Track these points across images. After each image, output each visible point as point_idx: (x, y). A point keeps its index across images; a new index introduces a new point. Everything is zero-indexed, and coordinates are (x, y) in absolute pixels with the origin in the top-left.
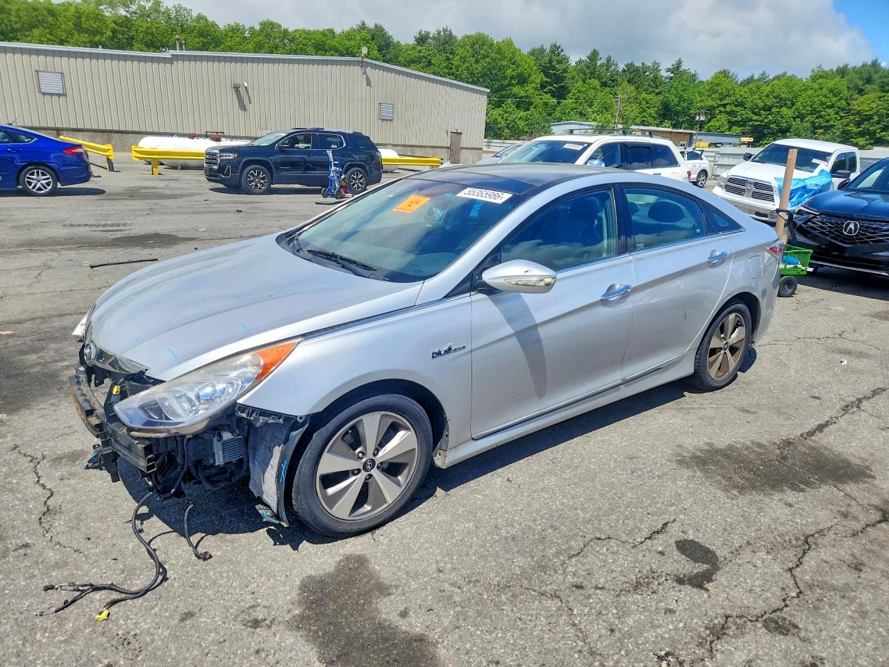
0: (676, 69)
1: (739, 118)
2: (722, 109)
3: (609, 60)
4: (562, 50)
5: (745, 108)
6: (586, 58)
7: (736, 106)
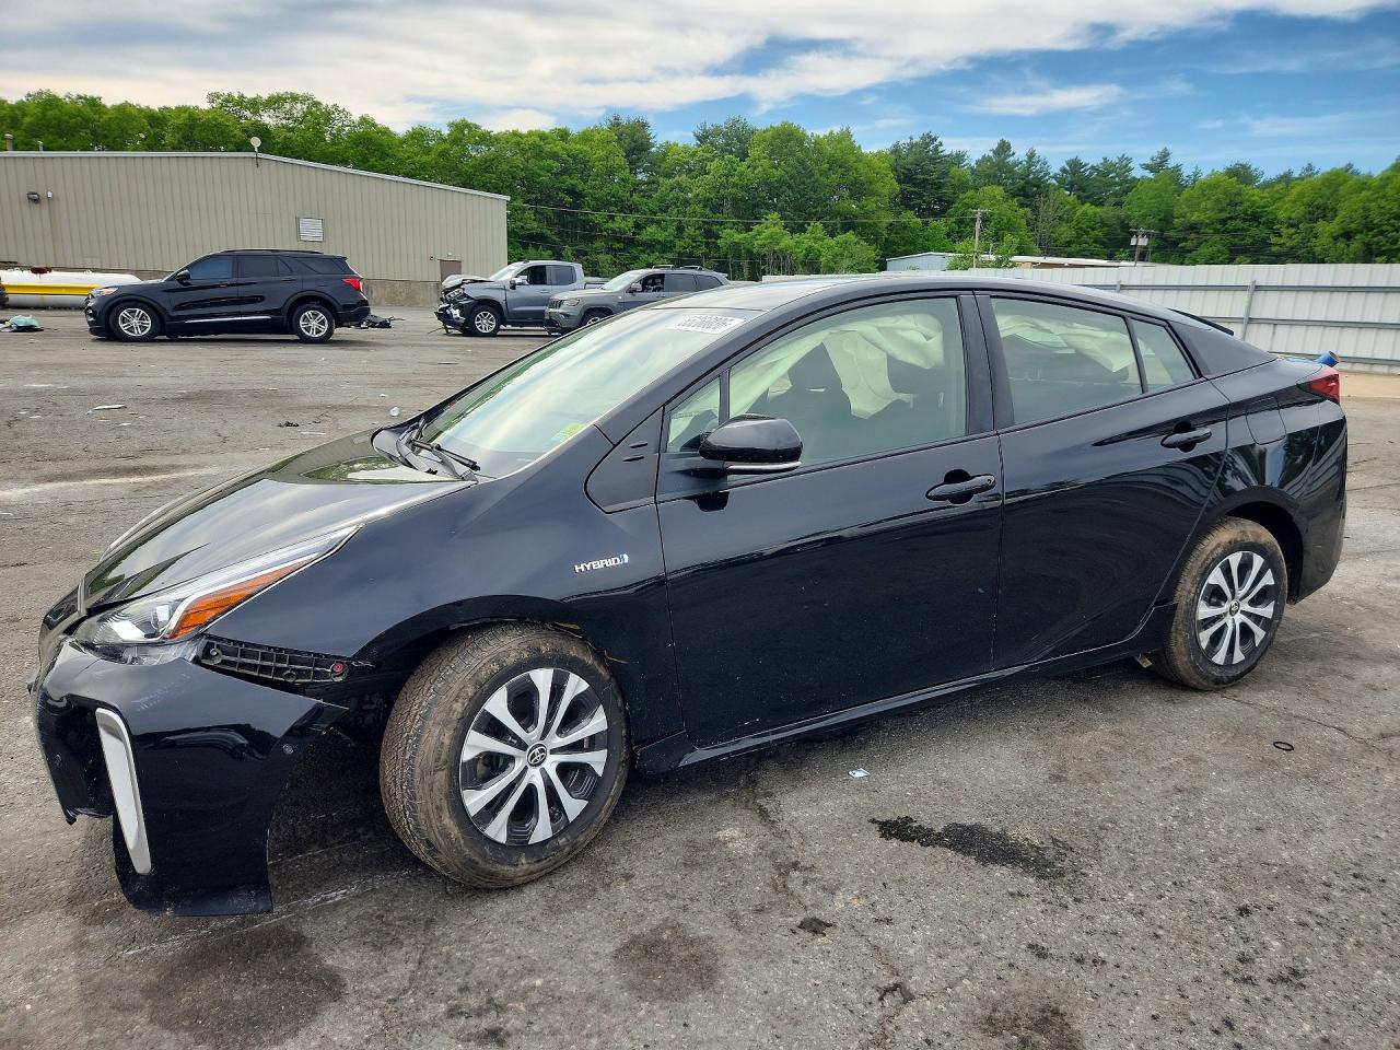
0: (1157, 166)
1: (1248, 241)
2: (1219, 227)
3: (1031, 156)
4: (941, 144)
5: (1260, 223)
6: (991, 154)
7: (1244, 221)
